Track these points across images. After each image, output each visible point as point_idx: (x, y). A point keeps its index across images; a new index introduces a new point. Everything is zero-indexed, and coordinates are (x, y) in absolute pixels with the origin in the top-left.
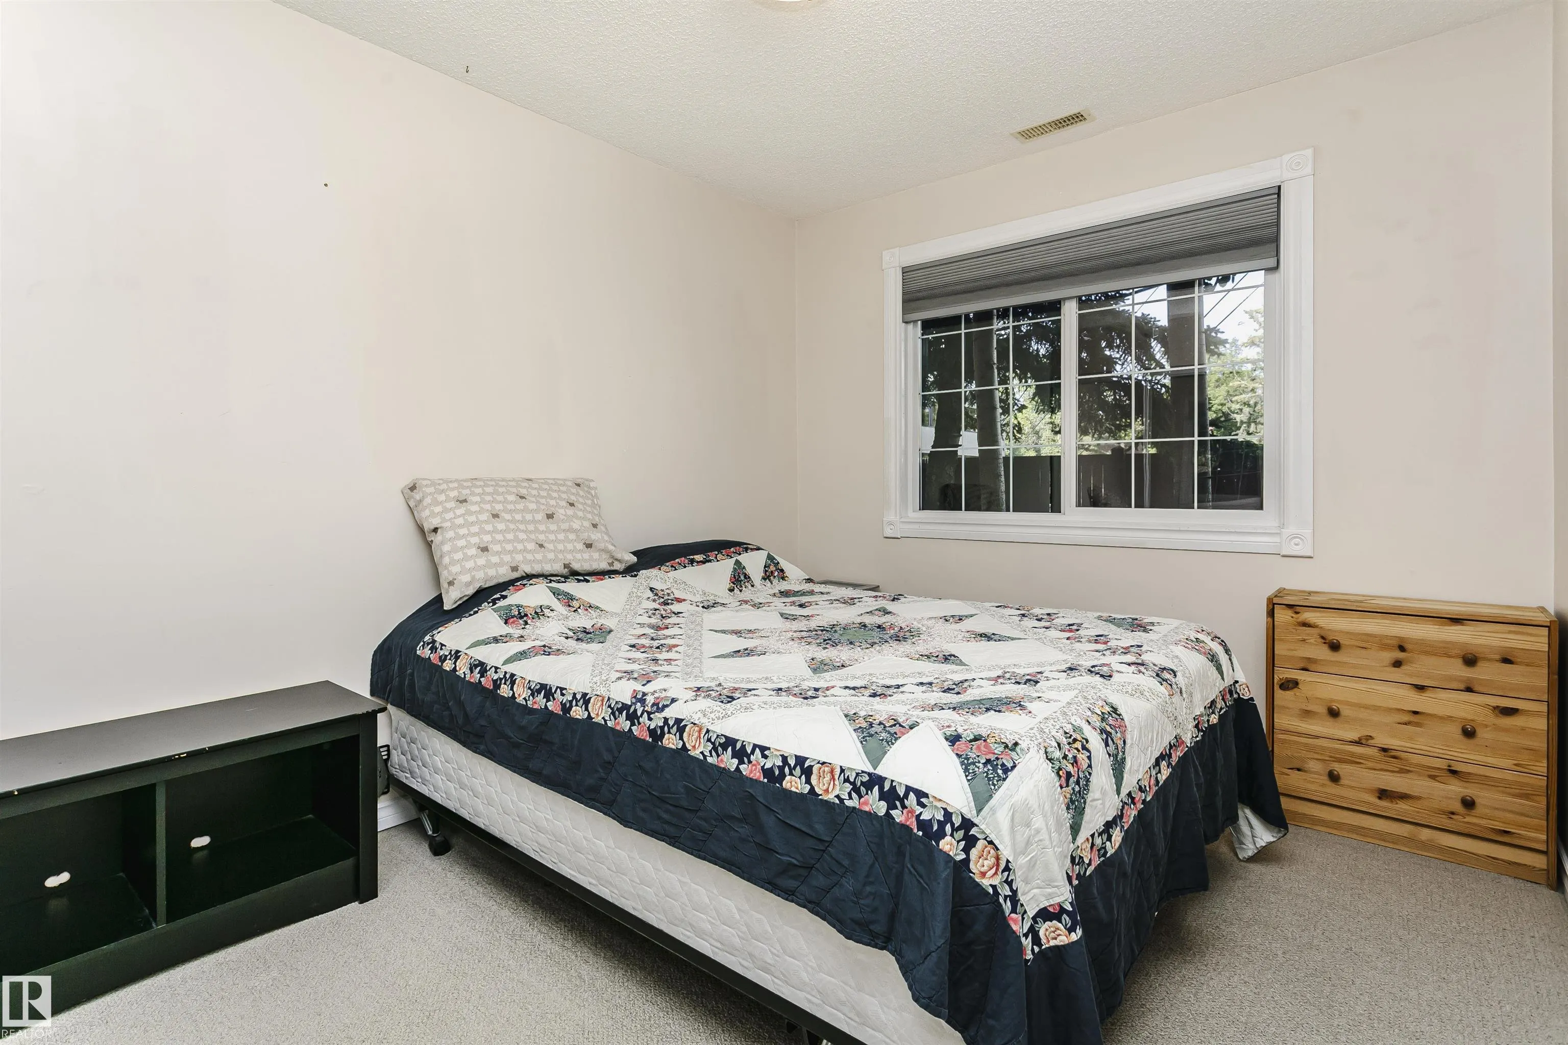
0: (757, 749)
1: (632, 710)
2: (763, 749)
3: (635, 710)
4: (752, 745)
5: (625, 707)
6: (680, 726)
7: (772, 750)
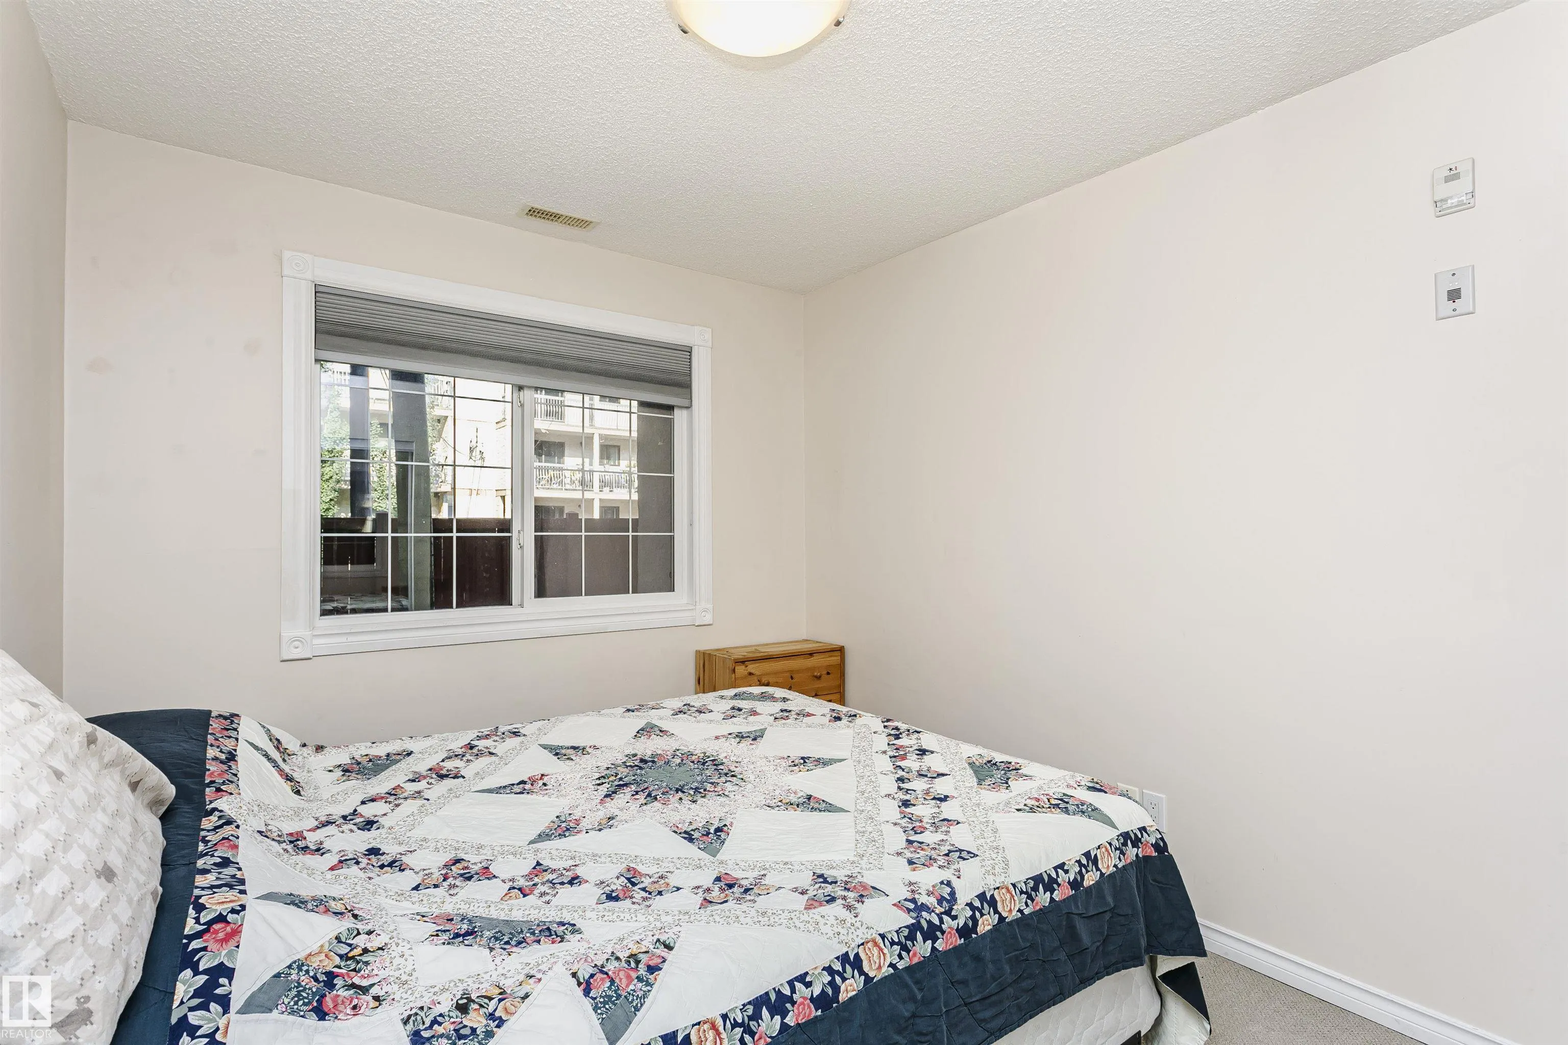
0: (1058, 870)
1: (925, 925)
2: (1061, 866)
3: (929, 922)
4: (1053, 870)
5: (913, 929)
6: (988, 901)
7: (1067, 863)
